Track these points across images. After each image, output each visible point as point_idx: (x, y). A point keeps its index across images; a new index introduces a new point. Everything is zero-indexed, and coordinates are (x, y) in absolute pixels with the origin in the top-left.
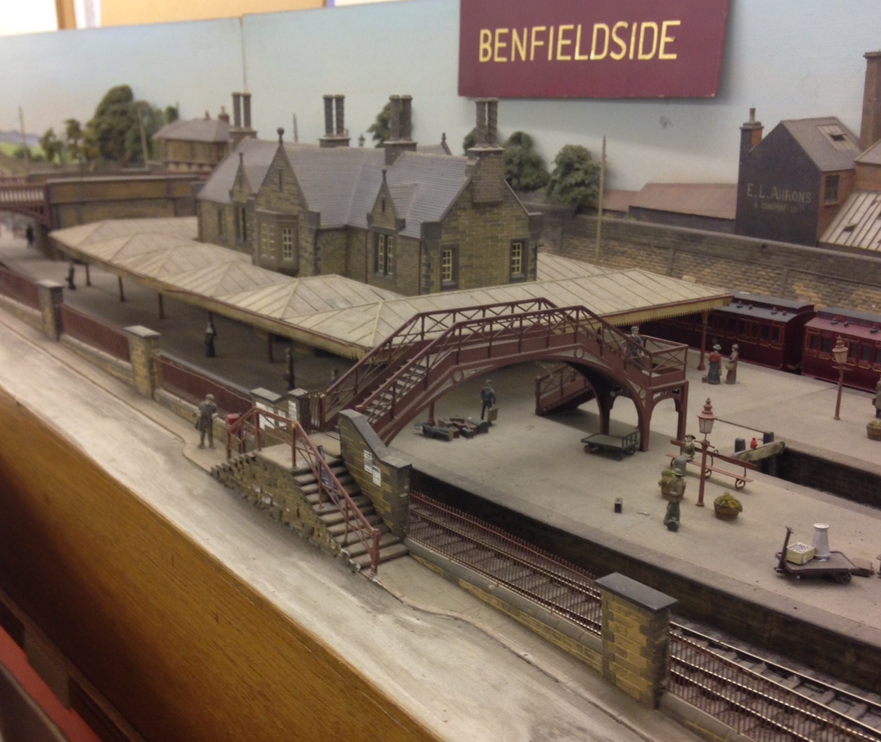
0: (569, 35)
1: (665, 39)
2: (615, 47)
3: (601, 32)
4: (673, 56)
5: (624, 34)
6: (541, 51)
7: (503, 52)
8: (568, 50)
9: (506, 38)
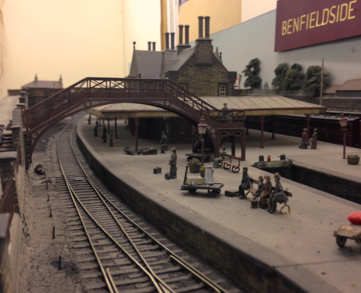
0: (314, 16)
1: (351, 10)
2: (331, 18)
3: (326, 12)
4: (353, 17)
5: (334, 11)
6: (304, 26)
7: (291, 29)
8: (314, 23)
9: (291, 23)
